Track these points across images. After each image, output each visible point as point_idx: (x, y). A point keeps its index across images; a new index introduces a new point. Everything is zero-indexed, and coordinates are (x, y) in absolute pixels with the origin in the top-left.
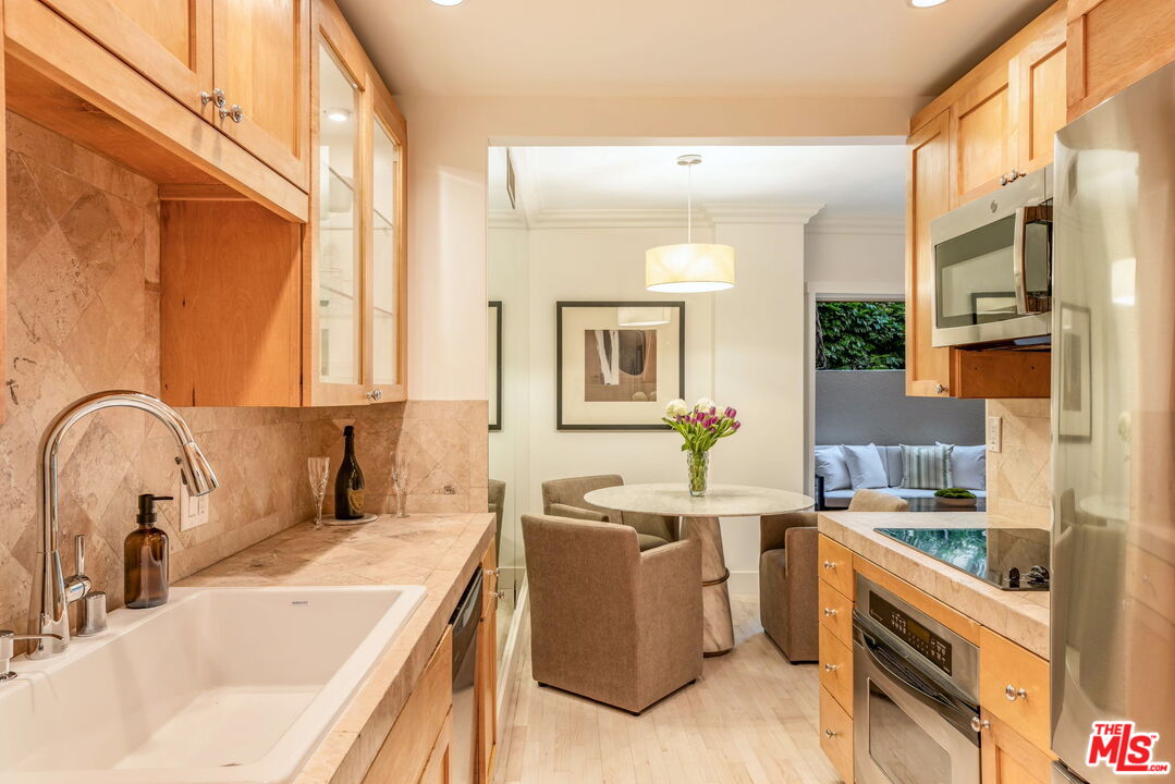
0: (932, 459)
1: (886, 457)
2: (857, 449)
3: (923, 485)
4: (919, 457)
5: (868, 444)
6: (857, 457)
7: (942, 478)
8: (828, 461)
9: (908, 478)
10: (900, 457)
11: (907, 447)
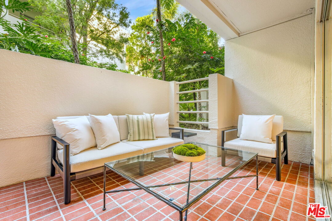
0: (145, 122)
1: (118, 122)
2: (101, 118)
3: (141, 138)
4: (138, 121)
5: (107, 114)
6: (101, 123)
7: (151, 133)
8: (76, 128)
9: (132, 135)
10: (127, 122)
11: (131, 116)
